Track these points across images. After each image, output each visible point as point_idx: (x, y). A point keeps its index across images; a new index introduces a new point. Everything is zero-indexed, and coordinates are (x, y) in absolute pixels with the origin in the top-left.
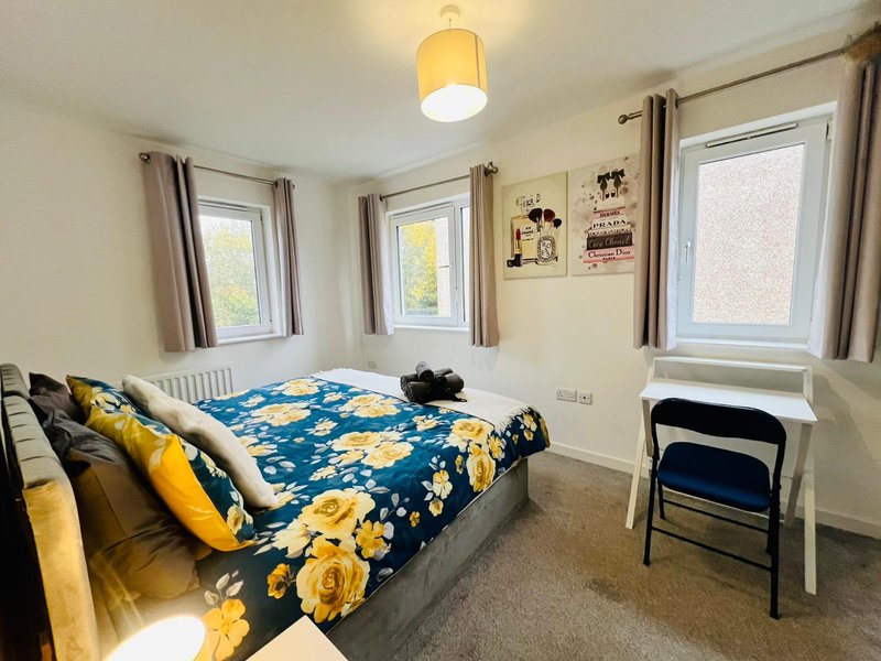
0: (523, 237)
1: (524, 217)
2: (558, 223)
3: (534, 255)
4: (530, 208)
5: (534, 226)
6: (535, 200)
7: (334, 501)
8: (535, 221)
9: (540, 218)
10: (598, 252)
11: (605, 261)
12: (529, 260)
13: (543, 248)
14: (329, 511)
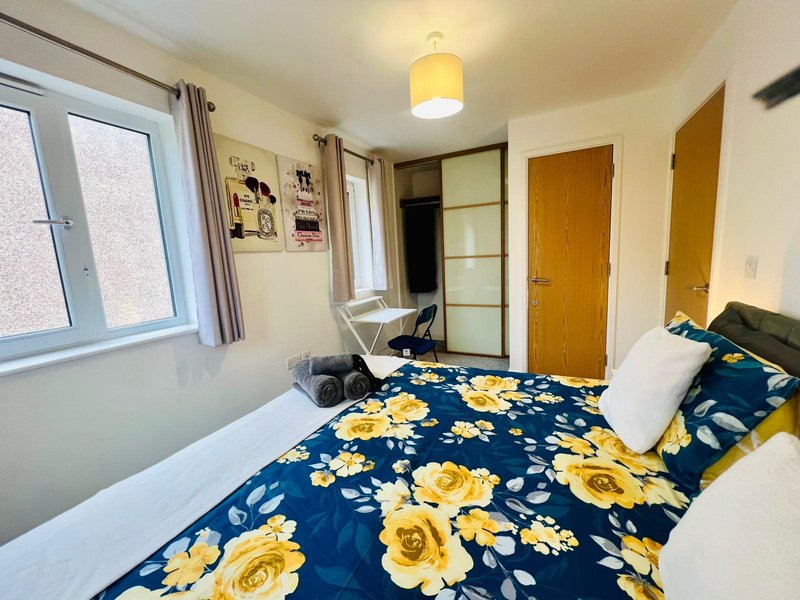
0: (242, 204)
1: (240, 181)
2: (273, 200)
3: (255, 228)
4: (247, 175)
5: (252, 196)
6: (250, 168)
7: (591, 483)
8: (253, 191)
9: (257, 190)
10: (304, 233)
11: (308, 241)
12: (251, 233)
13: (263, 222)
14: (606, 481)
